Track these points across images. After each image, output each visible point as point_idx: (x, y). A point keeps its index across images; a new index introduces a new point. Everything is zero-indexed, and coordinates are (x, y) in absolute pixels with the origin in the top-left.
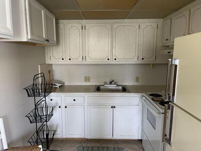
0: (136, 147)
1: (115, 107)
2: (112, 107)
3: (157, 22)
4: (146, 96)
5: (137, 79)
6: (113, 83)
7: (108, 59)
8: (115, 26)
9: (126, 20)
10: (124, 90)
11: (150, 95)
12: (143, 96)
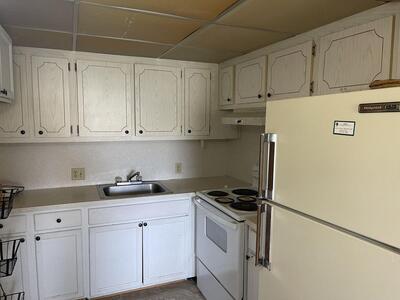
0: (187, 292)
1: (145, 225)
2: (141, 225)
3: (209, 69)
4: (203, 197)
5: (178, 168)
6: (134, 179)
7: (127, 132)
8: (139, 69)
9: (157, 60)
10: (158, 189)
11: (210, 194)
12: (197, 197)
